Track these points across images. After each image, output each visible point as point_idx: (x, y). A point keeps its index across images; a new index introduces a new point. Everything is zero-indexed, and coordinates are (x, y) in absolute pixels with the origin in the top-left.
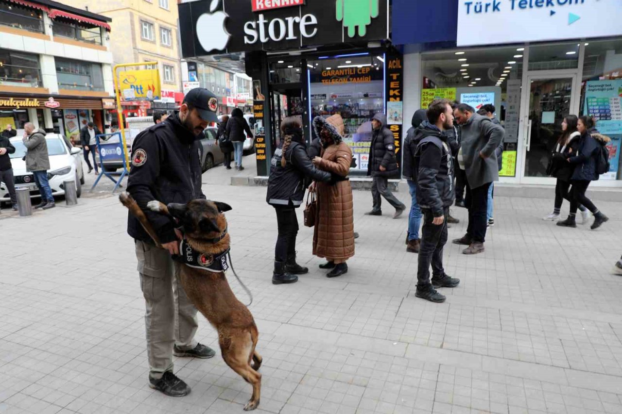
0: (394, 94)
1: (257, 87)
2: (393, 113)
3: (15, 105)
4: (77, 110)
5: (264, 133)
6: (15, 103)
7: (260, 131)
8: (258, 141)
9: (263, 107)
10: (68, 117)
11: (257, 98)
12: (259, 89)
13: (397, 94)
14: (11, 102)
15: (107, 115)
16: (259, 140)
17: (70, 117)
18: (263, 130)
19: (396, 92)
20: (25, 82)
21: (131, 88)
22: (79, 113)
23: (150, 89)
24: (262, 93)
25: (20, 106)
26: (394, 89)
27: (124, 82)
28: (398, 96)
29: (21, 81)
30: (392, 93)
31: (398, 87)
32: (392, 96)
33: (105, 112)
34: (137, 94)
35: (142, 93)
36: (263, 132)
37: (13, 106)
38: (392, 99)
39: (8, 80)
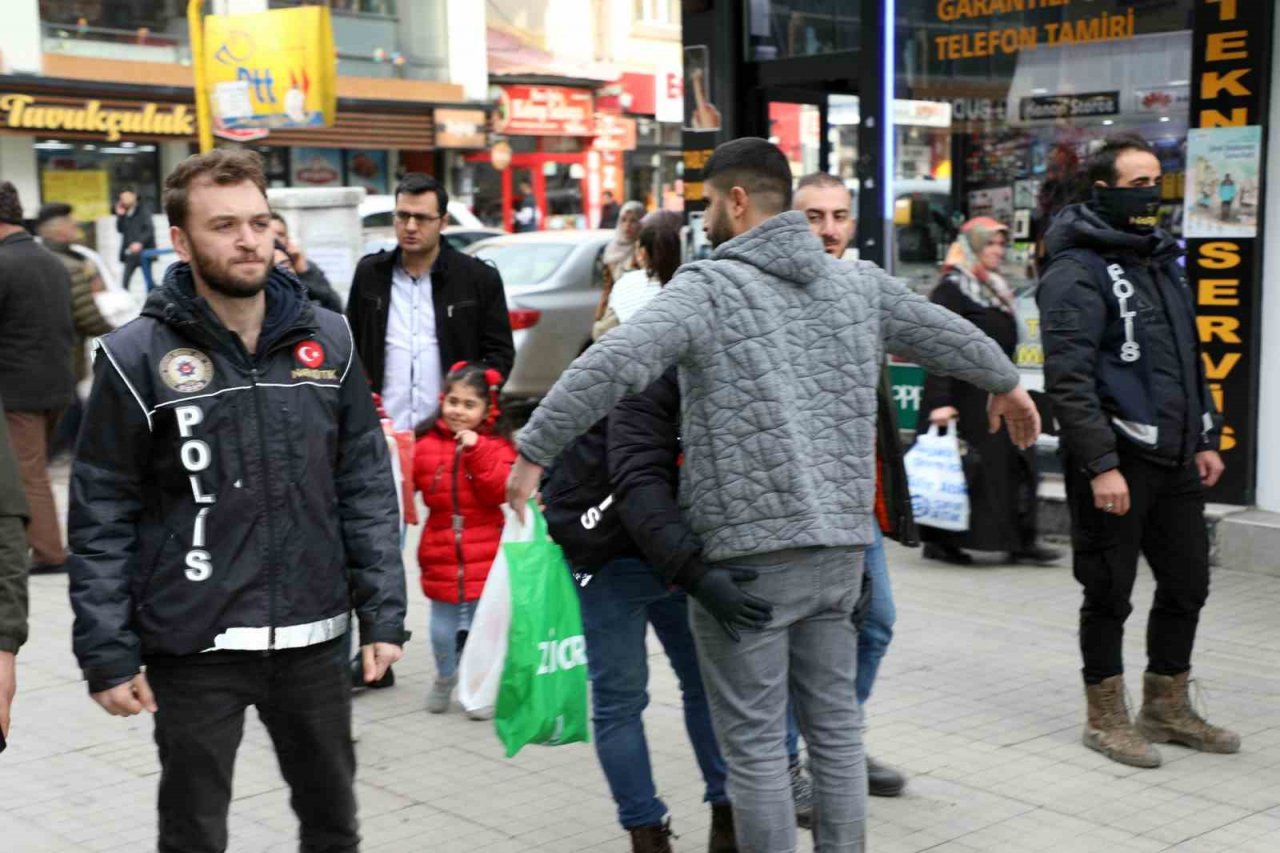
0: (1223, 93)
1: (697, 73)
2: (1213, 184)
3: (102, 127)
4: (344, 153)
6: (104, 120)
10: (306, 175)
11: (694, 122)
13: (1238, 90)
14: (89, 117)
15: (456, 172)
17: (317, 176)
19: (1232, 83)
20: (150, 42)
21: (240, 79)
22: (351, 163)
23: (294, 83)
24: (713, 100)
25: (121, 133)
26: (1222, 68)
27: (218, 57)
28: (1240, 102)
29: (130, 40)
30: (1211, 87)
31: (1243, 55)
32: (1210, 104)
33: (450, 162)
34: (258, 103)
35: (273, 100)
37: (97, 132)
38: (1209, 115)
39: (89, 36)
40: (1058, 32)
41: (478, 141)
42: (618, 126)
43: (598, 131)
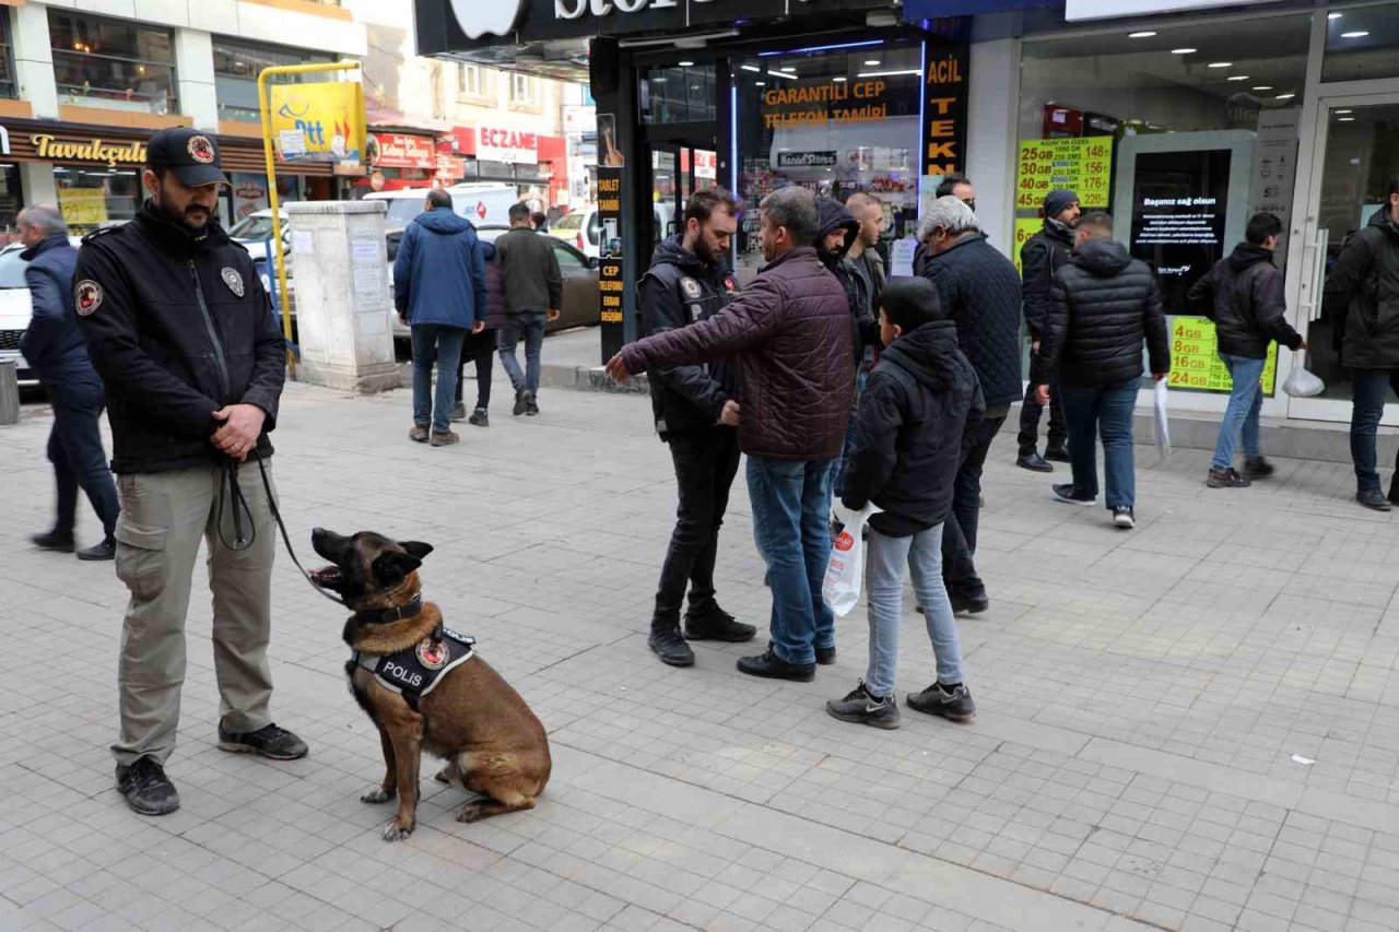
0: (941, 155)
1: (607, 131)
3: (104, 158)
5: (619, 255)
6: (105, 152)
7: (612, 247)
8: (606, 274)
9: (619, 183)
11: (606, 161)
12: (611, 137)
13: (949, 154)
14: (94, 150)
16: (607, 271)
17: (251, 194)
18: (617, 244)
19: (946, 150)
20: (134, 98)
21: (298, 127)
23: (338, 131)
24: (618, 148)
25: (117, 161)
26: (940, 141)
27: (280, 113)
28: (950, 161)
29: (123, 97)
30: (934, 151)
31: (952, 134)
32: (934, 161)
33: (341, 185)
34: (311, 144)
35: (322, 142)
36: (618, 250)
37: (100, 160)
38: (933, 168)
39: (91, 94)
40: (840, 115)
41: (362, 171)
42: (452, 163)
43: (439, 166)
